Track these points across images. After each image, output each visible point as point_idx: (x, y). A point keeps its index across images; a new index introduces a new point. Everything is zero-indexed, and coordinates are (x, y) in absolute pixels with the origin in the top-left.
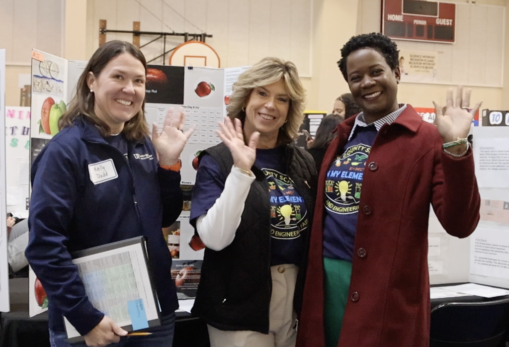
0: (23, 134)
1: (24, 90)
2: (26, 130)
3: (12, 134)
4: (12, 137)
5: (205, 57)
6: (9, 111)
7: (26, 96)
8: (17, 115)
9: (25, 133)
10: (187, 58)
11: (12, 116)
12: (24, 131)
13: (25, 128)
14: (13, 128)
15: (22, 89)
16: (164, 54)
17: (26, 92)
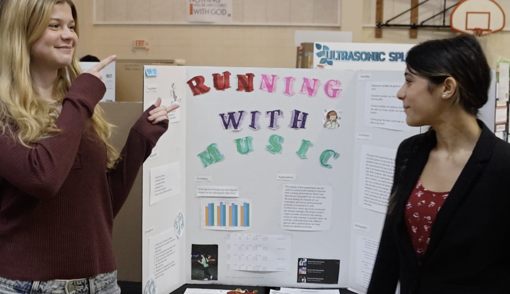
0: (295, 126)
1: (301, 49)
2: (300, 117)
3: (271, 126)
4: (271, 132)
5: (489, 13)
6: (264, 77)
7: (303, 55)
8: (280, 85)
9: (299, 124)
10: (469, 15)
11: (270, 88)
12: (296, 120)
13: (297, 113)
14: (273, 113)
15: (298, 48)
16: (444, 11)
17: (302, 50)
